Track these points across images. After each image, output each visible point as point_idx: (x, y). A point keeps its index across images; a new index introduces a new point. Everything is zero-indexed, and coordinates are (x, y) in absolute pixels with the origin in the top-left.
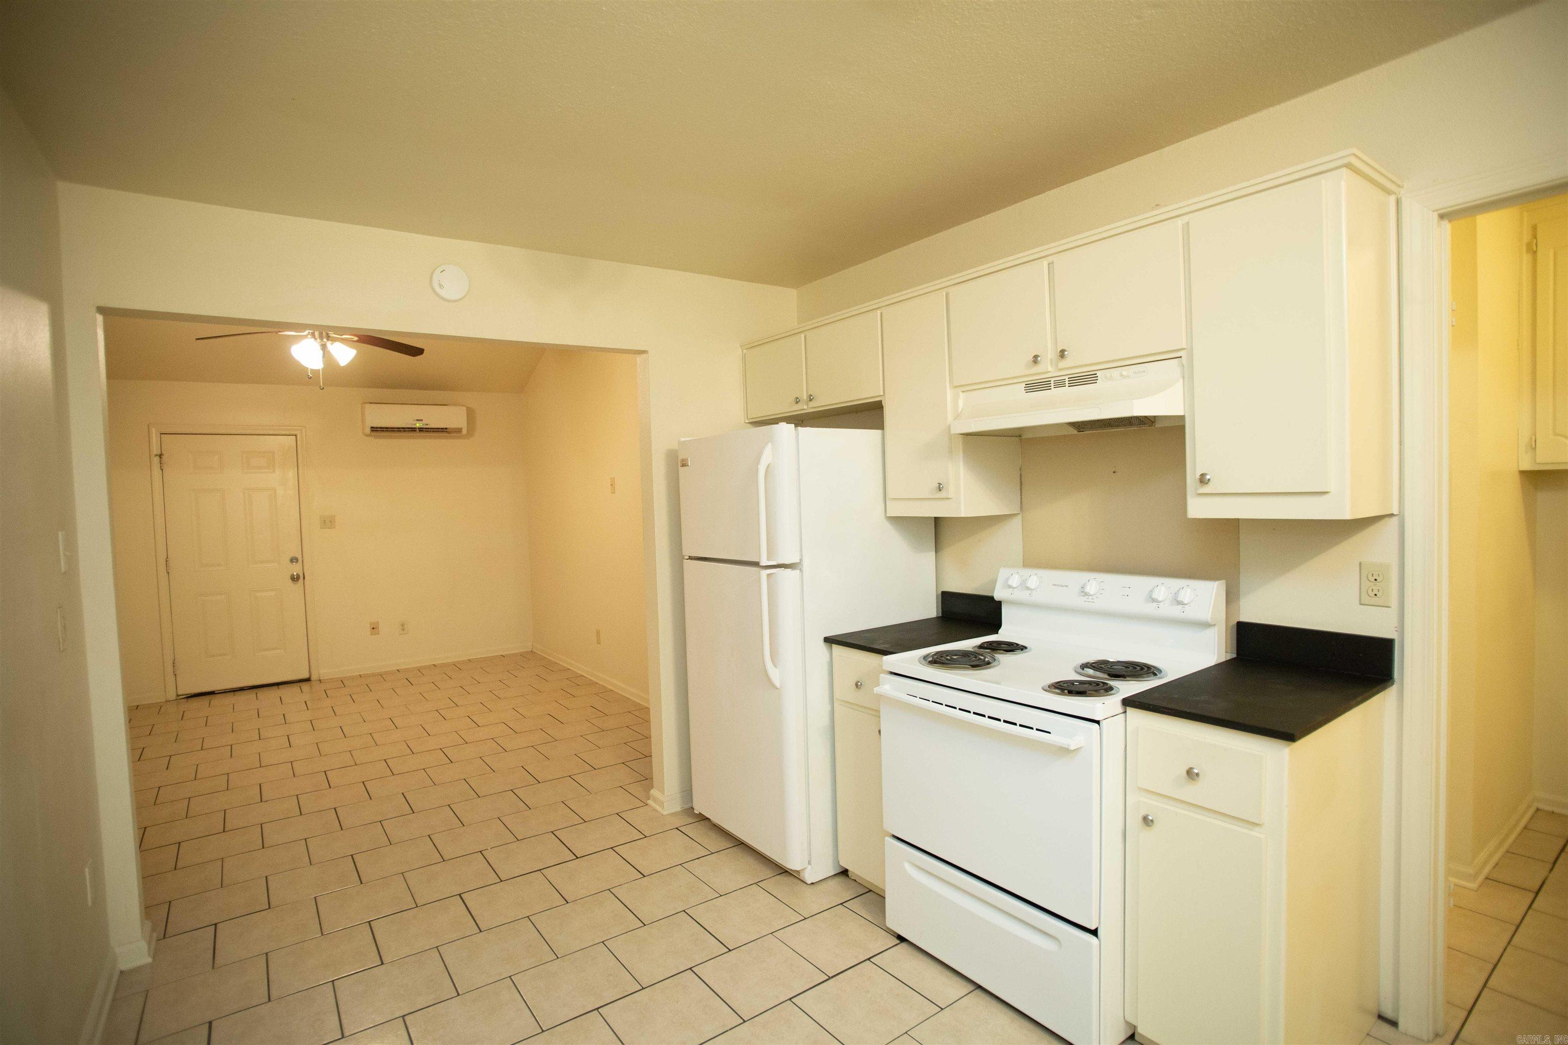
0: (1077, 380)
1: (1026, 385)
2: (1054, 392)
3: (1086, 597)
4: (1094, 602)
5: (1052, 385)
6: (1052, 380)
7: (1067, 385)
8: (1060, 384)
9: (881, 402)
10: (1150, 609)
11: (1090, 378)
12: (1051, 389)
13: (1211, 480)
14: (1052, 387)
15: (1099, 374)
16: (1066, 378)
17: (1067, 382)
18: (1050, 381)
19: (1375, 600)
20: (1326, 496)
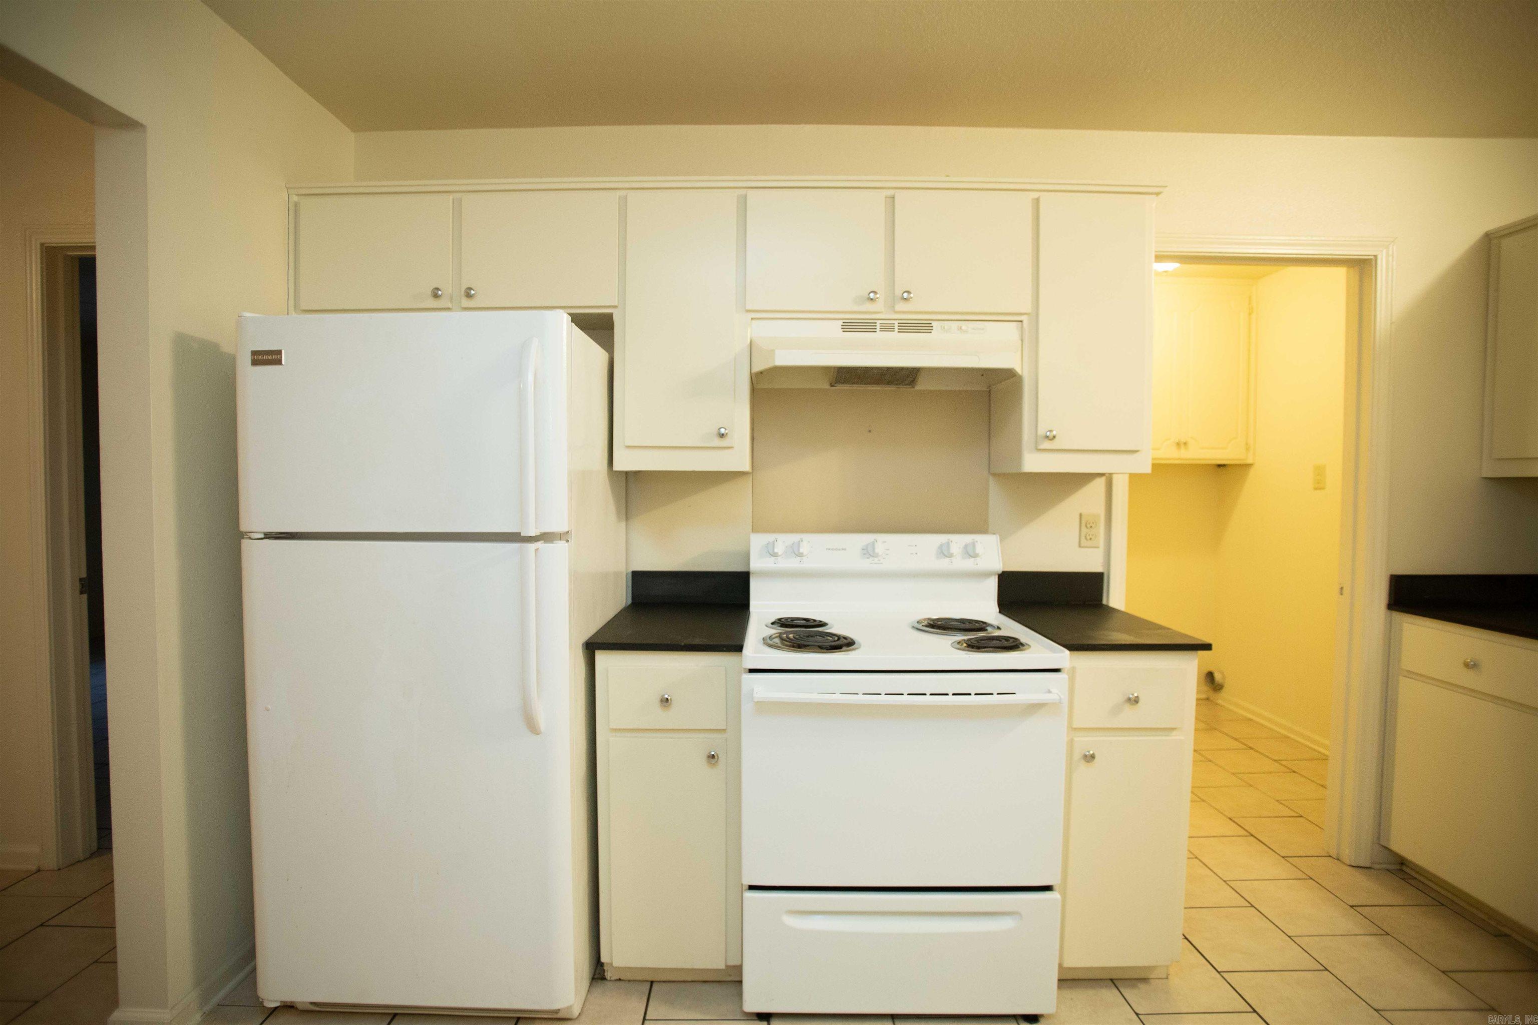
0: (906, 327)
1: (843, 323)
2: (879, 335)
3: (871, 559)
4: (881, 563)
5: (878, 327)
6: (879, 322)
7: (896, 330)
8: (887, 328)
9: (610, 317)
10: (944, 564)
11: (925, 327)
12: (876, 332)
13: (1057, 437)
14: (878, 330)
15: (934, 324)
16: (896, 322)
17: (896, 328)
18: (876, 323)
19: (1089, 543)
20: (1137, 454)
